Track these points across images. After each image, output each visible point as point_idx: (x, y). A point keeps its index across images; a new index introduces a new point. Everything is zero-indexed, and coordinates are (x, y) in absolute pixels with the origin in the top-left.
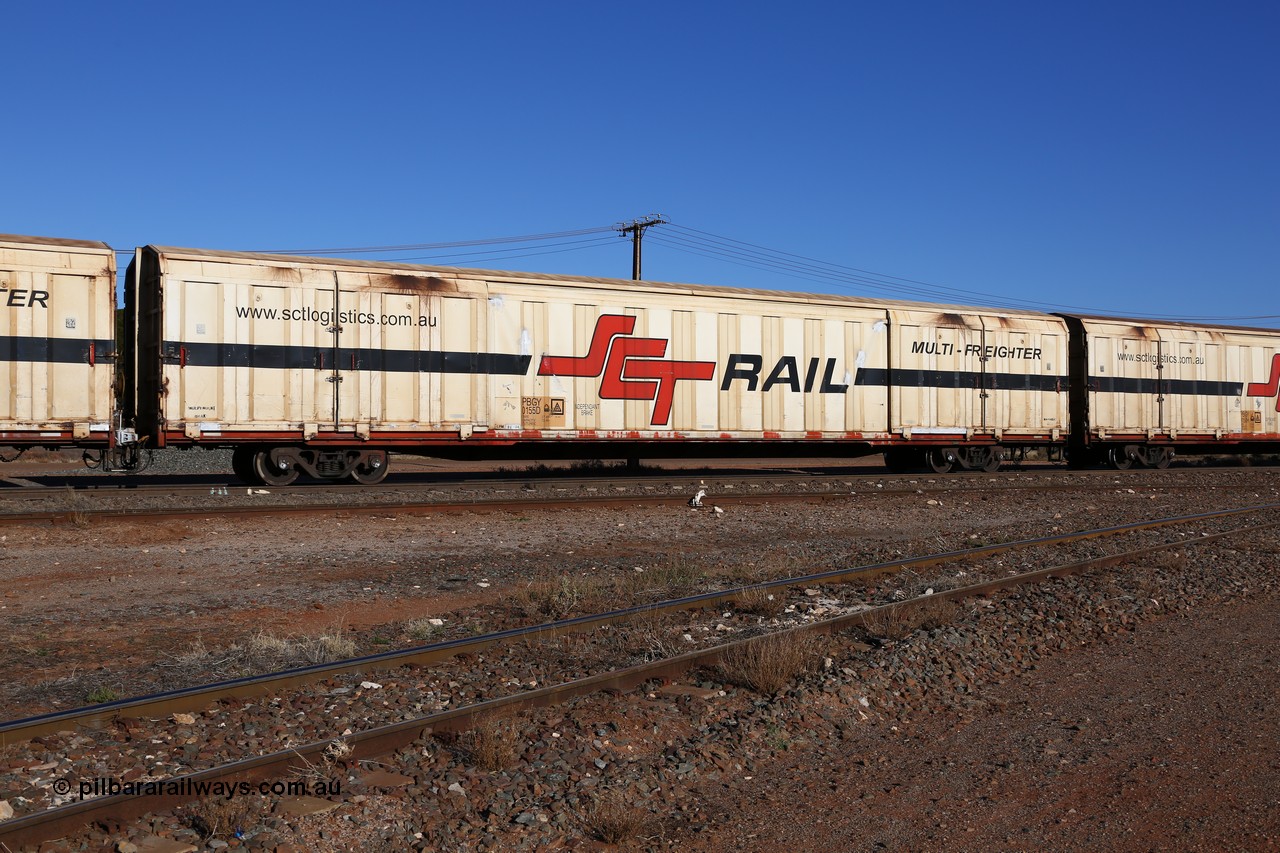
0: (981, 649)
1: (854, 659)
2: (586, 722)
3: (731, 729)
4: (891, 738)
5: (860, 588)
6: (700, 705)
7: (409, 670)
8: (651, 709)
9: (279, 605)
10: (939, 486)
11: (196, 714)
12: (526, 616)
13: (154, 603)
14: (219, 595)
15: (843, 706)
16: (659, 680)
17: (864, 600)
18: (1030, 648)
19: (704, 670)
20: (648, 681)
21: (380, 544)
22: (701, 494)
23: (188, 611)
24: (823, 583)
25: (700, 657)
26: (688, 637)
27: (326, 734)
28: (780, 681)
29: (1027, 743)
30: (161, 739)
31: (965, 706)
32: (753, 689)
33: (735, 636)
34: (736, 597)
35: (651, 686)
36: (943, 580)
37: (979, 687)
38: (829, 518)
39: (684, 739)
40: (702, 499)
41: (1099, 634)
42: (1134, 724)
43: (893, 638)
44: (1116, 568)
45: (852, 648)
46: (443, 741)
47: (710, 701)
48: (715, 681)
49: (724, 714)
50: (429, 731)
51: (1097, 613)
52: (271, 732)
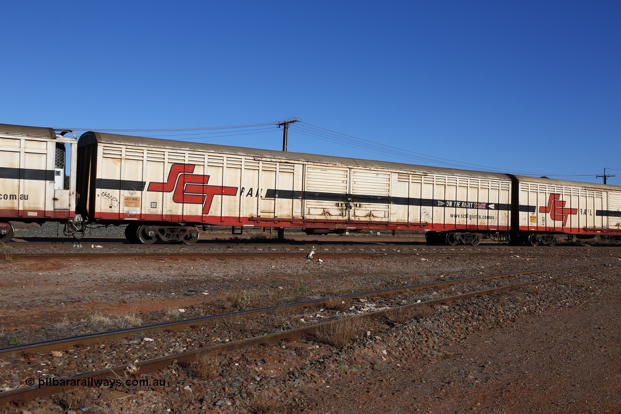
0: (442, 329)
1: (381, 332)
2: (251, 359)
3: (321, 363)
4: (397, 369)
5: (387, 299)
6: (306, 352)
7: (167, 333)
8: (283, 353)
9: (105, 301)
10: (427, 252)
11: (63, 351)
12: (224, 308)
13: (44, 299)
14: (76, 295)
15: (374, 354)
16: (287, 340)
17: (388, 305)
18: (465, 329)
19: (309, 335)
20: (282, 340)
21: (156, 273)
22: (313, 253)
23: (60, 303)
24: (369, 297)
25: (307, 330)
26: (303, 320)
27: (126, 362)
28: (345, 341)
29: (460, 373)
30: (45, 363)
31: (432, 355)
32: (332, 345)
33: (325, 320)
34: (327, 302)
35: (283, 343)
36: (425, 296)
37: (440, 346)
38: (373, 265)
39: (299, 369)
40: (313, 255)
41: (498, 323)
42: (511, 365)
43: (400, 323)
44: (508, 292)
45: (380, 327)
46: (182, 366)
47: (311, 350)
48: (314, 341)
49: (318, 356)
50: (176, 361)
51: (497, 313)
52: (99, 361)
